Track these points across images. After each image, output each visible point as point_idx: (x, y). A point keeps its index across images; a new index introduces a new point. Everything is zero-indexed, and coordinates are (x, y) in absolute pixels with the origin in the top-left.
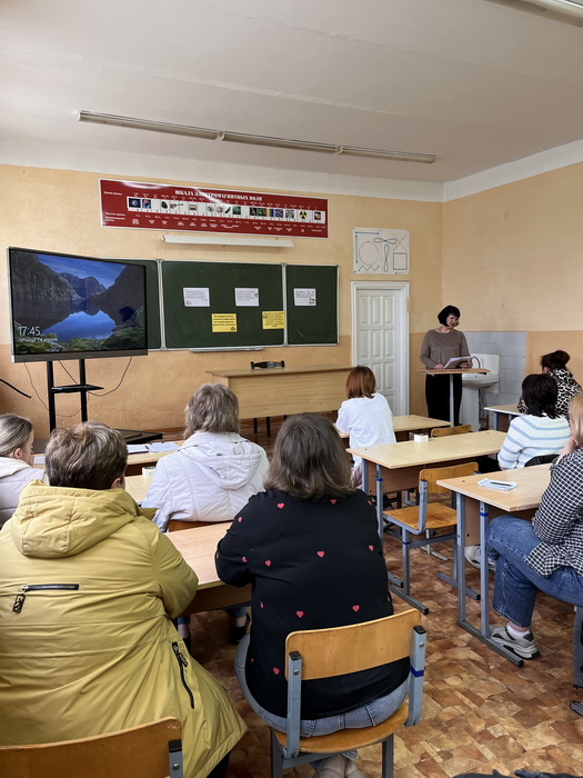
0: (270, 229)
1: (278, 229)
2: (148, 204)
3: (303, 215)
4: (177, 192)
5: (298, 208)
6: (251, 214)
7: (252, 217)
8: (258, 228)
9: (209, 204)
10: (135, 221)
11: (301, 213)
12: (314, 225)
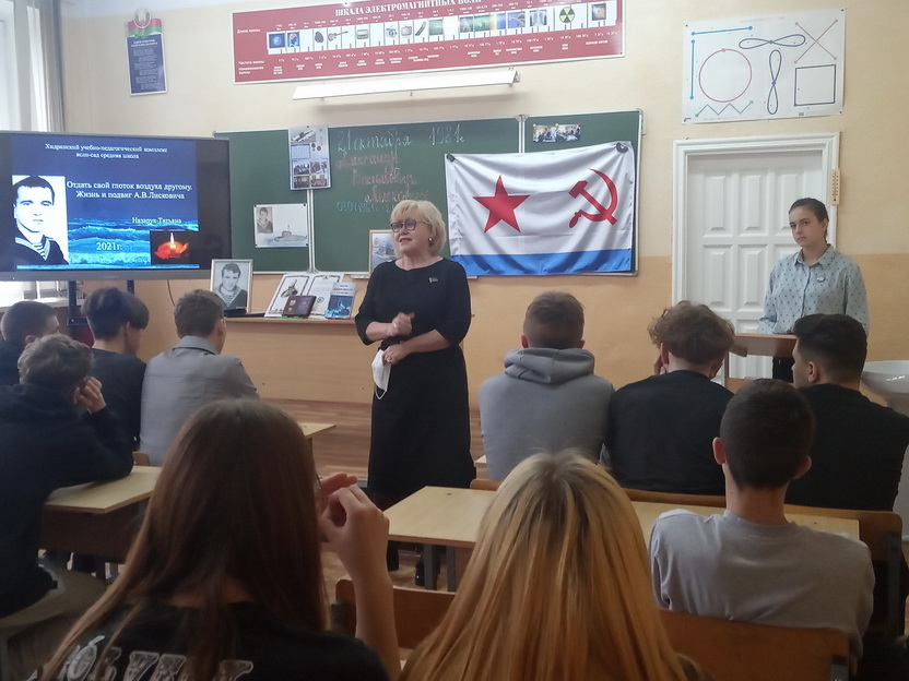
2: (295, 40)
3: (567, 16)
4: (339, 13)
5: (557, 3)
7: (464, 36)
9: (389, 25)
10: (278, 70)
11: (563, 13)
12: (591, 32)
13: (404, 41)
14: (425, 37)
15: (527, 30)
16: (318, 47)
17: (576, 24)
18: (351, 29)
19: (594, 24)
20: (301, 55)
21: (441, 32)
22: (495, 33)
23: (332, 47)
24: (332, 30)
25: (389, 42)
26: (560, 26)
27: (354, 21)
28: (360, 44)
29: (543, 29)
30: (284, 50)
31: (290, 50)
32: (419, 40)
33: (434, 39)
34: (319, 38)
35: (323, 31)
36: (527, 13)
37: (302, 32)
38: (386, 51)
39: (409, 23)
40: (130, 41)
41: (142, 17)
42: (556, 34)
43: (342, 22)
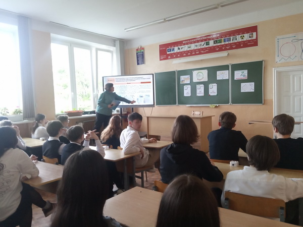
0: (223, 48)
1: (228, 48)
2: (173, 50)
4: (184, 42)
5: (239, 34)
6: (214, 43)
7: (215, 45)
8: (217, 49)
9: (196, 44)
10: (169, 57)
11: (241, 37)
12: (249, 41)
13: (199, 48)
14: (205, 46)
15: (231, 42)
16: (179, 51)
17: (245, 39)
18: (186, 46)
19: (250, 39)
20: (175, 53)
21: (209, 44)
22: (223, 43)
23: (182, 51)
24: (182, 47)
25: (196, 48)
26: (240, 40)
27: (187, 44)
28: (189, 49)
29: (236, 41)
30: (171, 52)
31: (172, 52)
32: (203, 47)
33: (207, 46)
34: (179, 49)
35: (180, 47)
36: (231, 38)
37: (175, 48)
38: (195, 50)
39: (201, 43)
40: (137, 53)
41: (140, 48)
42: (239, 42)
43: (184, 44)
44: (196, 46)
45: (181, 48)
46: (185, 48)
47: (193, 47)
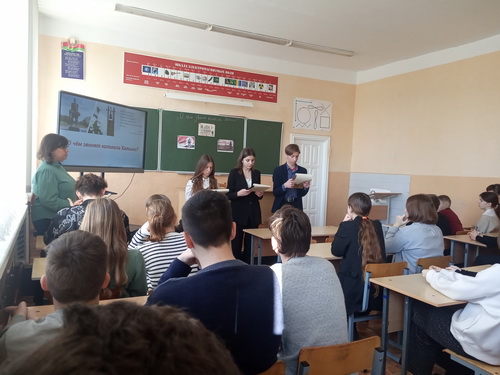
0: (238, 94)
1: (243, 95)
2: (156, 71)
3: (261, 87)
4: (177, 65)
5: (258, 81)
6: (226, 83)
8: (229, 93)
10: (146, 82)
12: (268, 94)
13: (203, 82)
14: (212, 83)
15: (248, 88)
16: (166, 76)
17: (264, 90)
18: (181, 72)
19: (269, 91)
20: (158, 78)
21: (218, 82)
22: (237, 87)
23: (173, 78)
24: (173, 71)
25: (197, 81)
26: (259, 90)
27: (183, 69)
28: (185, 79)
29: (254, 89)
30: (150, 74)
31: (153, 75)
32: (209, 83)
33: (215, 84)
34: (167, 73)
35: (169, 70)
36: (248, 82)
37: (159, 69)
38: (196, 84)
39: (206, 76)
40: (63, 52)
41: (73, 41)
42: (257, 92)
43: (178, 68)
44: (199, 78)
45: (172, 74)
46: (179, 76)
47: (193, 77)
